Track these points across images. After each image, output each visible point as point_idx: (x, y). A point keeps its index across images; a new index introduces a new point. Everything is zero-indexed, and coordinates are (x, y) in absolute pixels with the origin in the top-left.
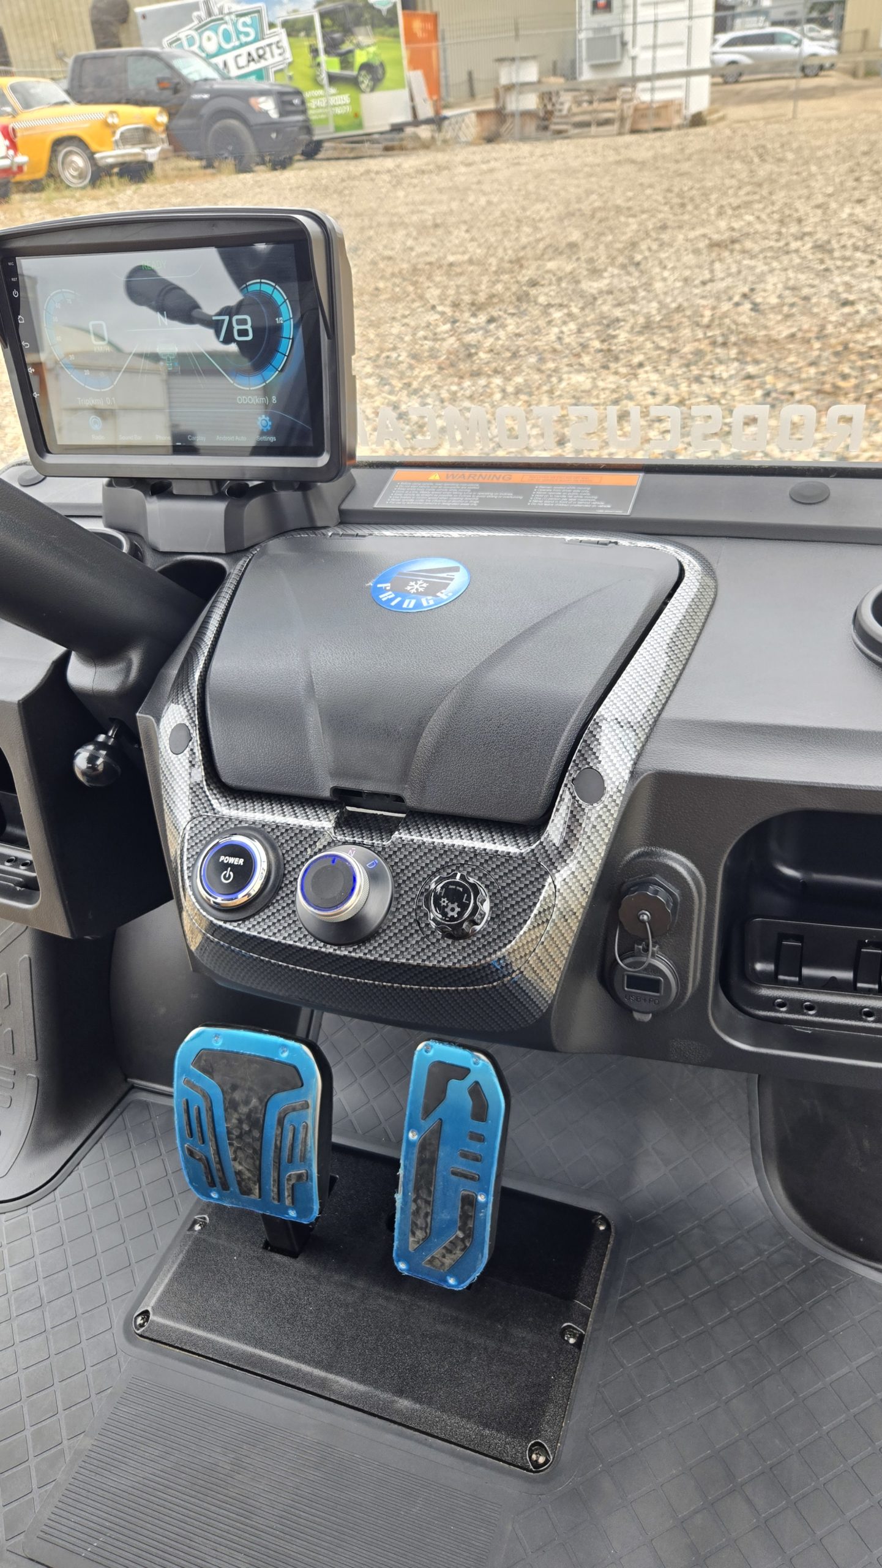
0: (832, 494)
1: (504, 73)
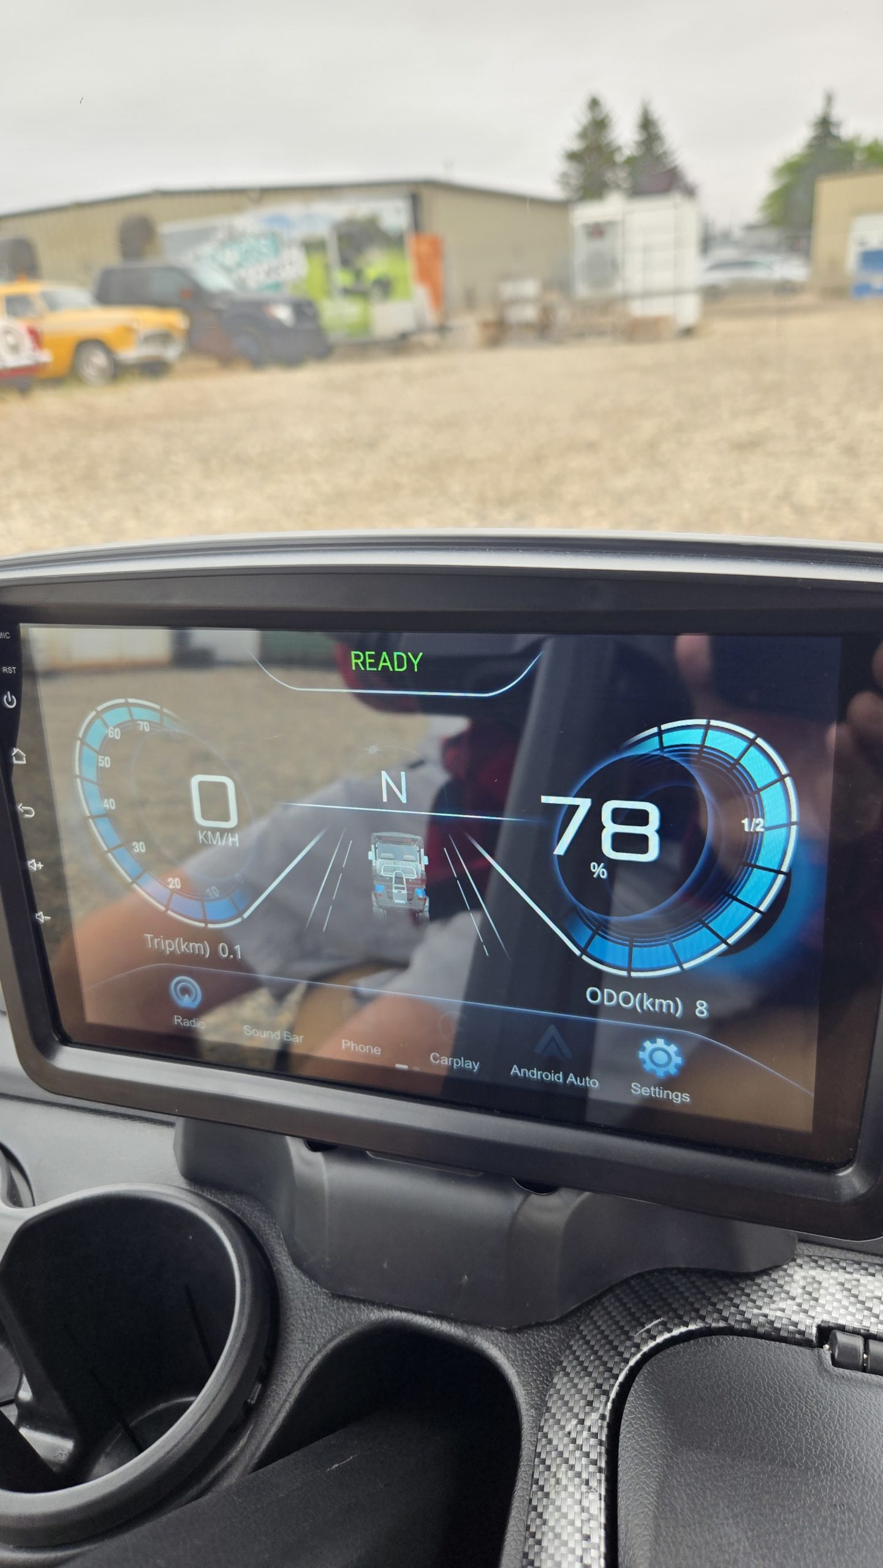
1: (509, 290)
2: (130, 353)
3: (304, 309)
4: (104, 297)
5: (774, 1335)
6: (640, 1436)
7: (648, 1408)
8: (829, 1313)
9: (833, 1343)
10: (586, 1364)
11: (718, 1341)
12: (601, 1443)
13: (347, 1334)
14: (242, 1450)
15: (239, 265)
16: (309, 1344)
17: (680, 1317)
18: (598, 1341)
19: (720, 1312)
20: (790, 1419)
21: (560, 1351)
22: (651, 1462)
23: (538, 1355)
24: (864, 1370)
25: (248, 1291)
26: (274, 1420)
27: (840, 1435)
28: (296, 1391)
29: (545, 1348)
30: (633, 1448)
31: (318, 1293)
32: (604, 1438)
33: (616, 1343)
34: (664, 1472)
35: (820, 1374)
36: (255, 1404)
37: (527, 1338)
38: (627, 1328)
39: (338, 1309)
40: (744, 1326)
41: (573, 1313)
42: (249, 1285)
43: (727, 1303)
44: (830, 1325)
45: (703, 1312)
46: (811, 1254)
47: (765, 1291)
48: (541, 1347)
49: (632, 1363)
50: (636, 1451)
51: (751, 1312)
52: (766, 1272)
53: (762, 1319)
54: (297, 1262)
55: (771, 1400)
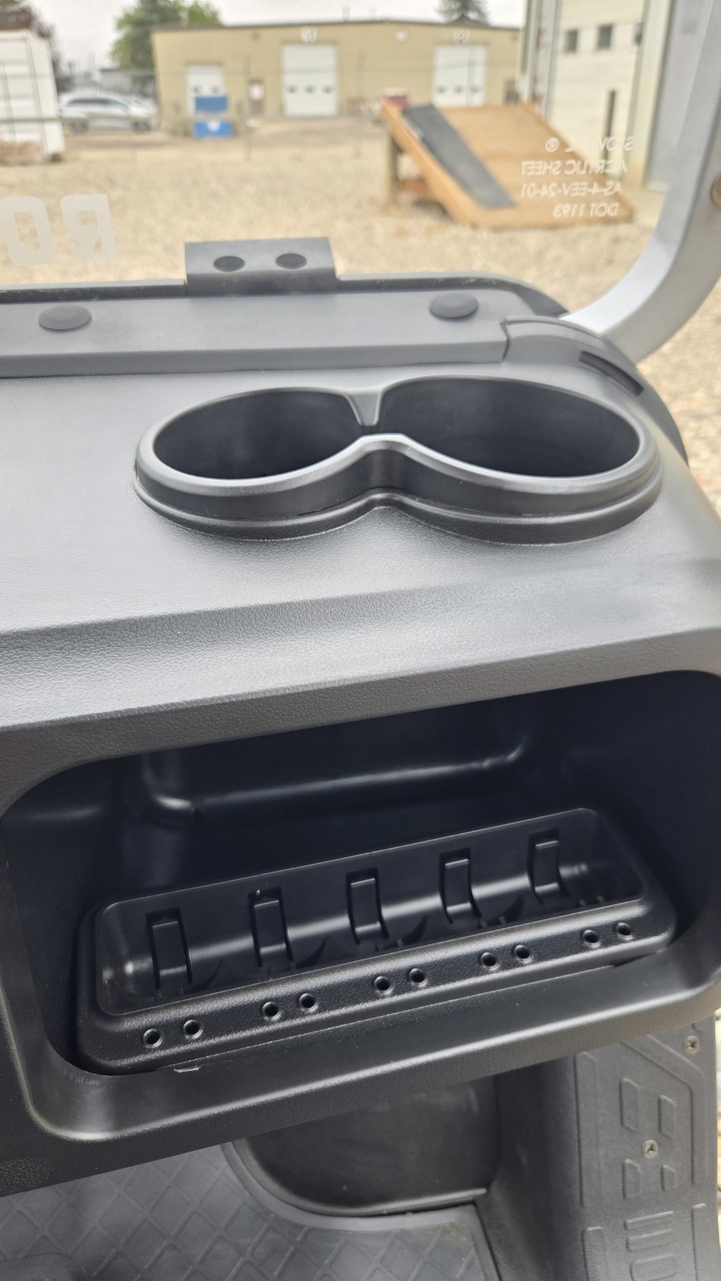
0: (94, 318)
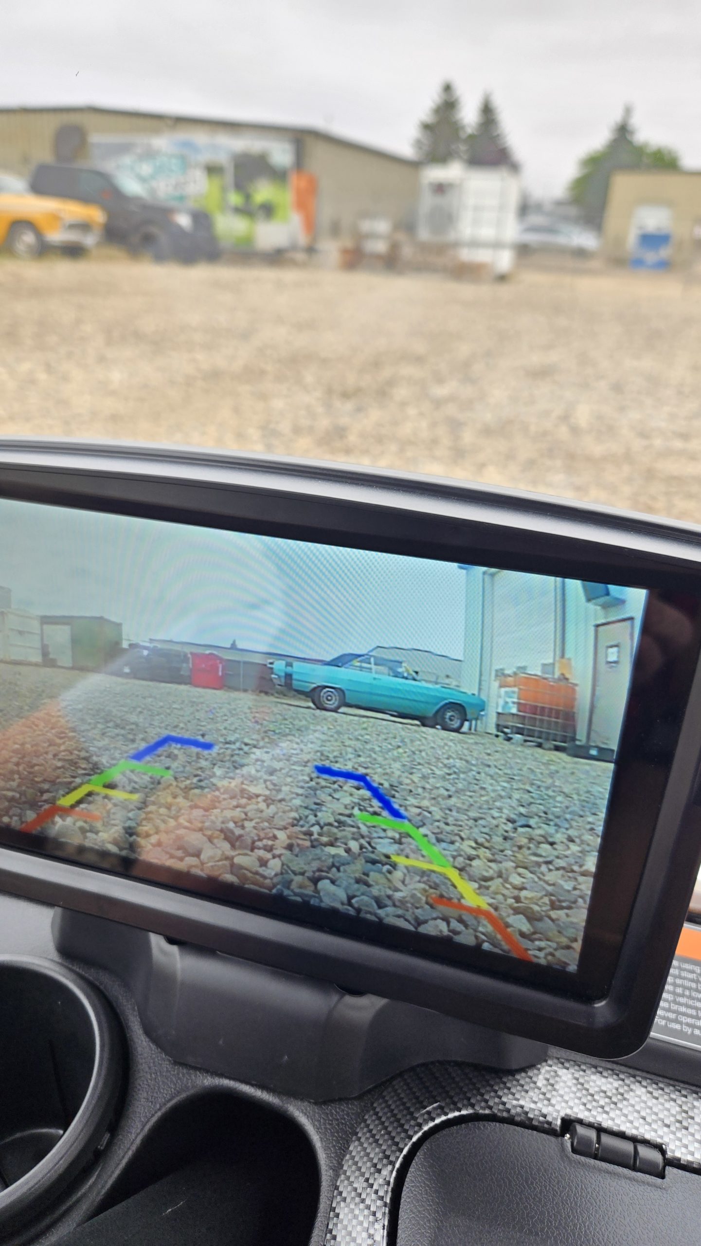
1: (366, 226)
2: (56, 236)
3: (202, 218)
4: (38, 187)
5: (527, 1124)
6: (418, 1201)
7: (426, 1179)
8: (571, 1108)
9: (573, 1134)
10: (377, 1137)
11: (484, 1126)
12: (385, 1205)
13: (183, 1095)
14: (91, 1187)
15: (153, 177)
16: (152, 1102)
17: (455, 1104)
18: (388, 1118)
19: (486, 1101)
20: (536, 1195)
21: (356, 1123)
22: (425, 1224)
23: (338, 1125)
24: (595, 1157)
25: (106, 1055)
26: (118, 1164)
27: (575, 1211)
28: (138, 1141)
29: (345, 1119)
30: (411, 1211)
31: (163, 1060)
32: (388, 1201)
33: (402, 1121)
34: (435, 1233)
35: (562, 1158)
36: (104, 1150)
37: (331, 1110)
38: (412, 1110)
39: (178, 1074)
40: (505, 1114)
41: (369, 1091)
42: (106, 1049)
43: (492, 1094)
44: (572, 1118)
45: (473, 1101)
46: (559, 1056)
47: (522, 1086)
48: (341, 1119)
49: (414, 1139)
50: (414, 1213)
51: (510, 1101)
52: (523, 1070)
53: (519, 1110)
54: (148, 1032)
55: (522, 1178)
